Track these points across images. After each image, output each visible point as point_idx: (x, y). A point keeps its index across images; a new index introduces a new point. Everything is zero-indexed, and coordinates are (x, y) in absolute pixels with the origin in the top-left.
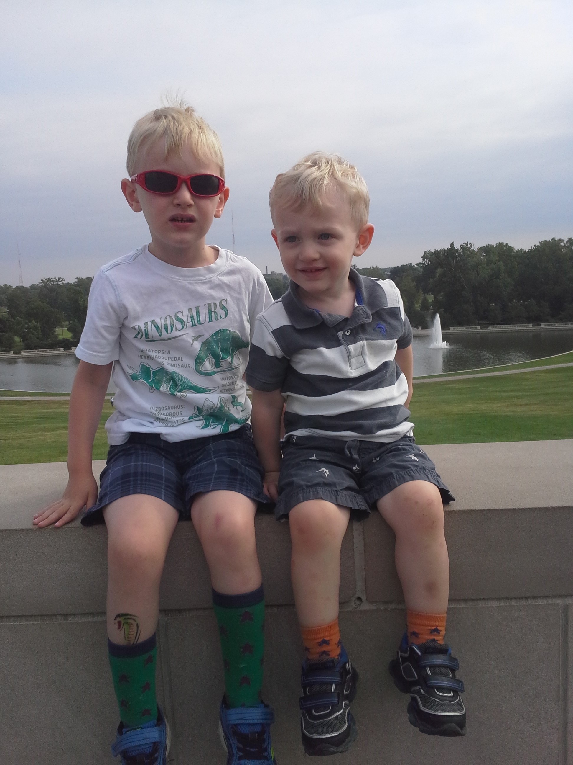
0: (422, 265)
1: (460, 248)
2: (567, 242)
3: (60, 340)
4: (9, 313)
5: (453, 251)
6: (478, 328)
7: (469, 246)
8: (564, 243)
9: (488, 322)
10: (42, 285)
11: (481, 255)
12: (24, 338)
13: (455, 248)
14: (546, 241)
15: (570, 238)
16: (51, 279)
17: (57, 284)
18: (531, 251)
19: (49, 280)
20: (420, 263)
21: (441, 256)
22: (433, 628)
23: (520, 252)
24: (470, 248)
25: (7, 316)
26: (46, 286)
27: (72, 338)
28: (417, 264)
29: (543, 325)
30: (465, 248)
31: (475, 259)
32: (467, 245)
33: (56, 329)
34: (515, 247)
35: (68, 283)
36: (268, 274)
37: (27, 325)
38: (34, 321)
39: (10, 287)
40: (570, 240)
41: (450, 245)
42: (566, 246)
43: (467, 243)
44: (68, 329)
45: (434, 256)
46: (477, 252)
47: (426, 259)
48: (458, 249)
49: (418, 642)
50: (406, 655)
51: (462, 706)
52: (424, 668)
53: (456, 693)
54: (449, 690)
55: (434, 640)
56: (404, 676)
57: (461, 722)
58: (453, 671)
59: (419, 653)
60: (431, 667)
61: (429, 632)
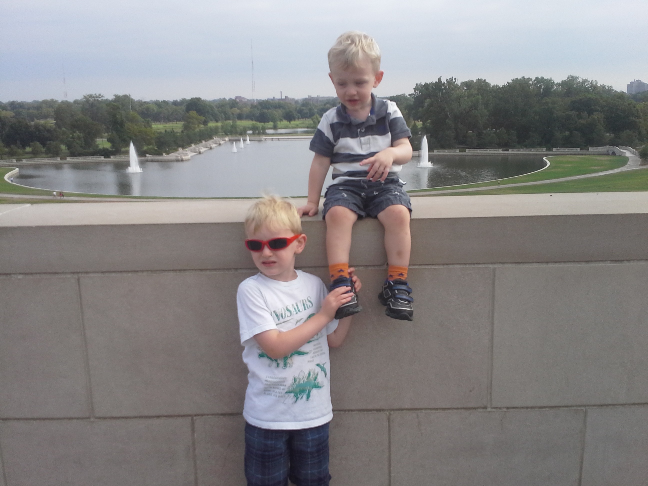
0: (413, 96)
1: (446, 82)
2: (534, 81)
3: (100, 150)
4: (56, 124)
5: (440, 84)
6: (458, 151)
7: (454, 81)
8: (532, 82)
9: (466, 147)
10: (84, 101)
11: (463, 89)
12: (69, 147)
13: (442, 82)
14: (517, 79)
15: (537, 77)
16: (93, 95)
17: (98, 100)
18: (504, 87)
19: (91, 96)
20: (412, 94)
21: (430, 88)
22: (400, 273)
23: (496, 88)
24: (454, 83)
25: (54, 127)
26: (88, 101)
27: (111, 148)
28: (409, 95)
29: (510, 150)
30: (450, 82)
31: (458, 92)
32: (452, 80)
33: (97, 140)
34: (491, 83)
35: (107, 99)
36: (282, 98)
37: (71, 136)
38: (77, 132)
39: (56, 101)
40: (537, 78)
41: (438, 79)
42: (533, 84)
43: (452, 78)
44: (107, 140)
45: (424, 88)
46: (460, 86)
47: (417, 91)
48: (444, 83)
49: (392, 279)
50: (386, 286)
51: (411, 307)
52: (395, 290)
53: (409, 302)
54: (406, 300)
55: (400, 279)
56: (385, 296)
57: (411, 313)
58: (409, 293)
59: (393, 284)
60: (398, 290)
61: (398, 275)
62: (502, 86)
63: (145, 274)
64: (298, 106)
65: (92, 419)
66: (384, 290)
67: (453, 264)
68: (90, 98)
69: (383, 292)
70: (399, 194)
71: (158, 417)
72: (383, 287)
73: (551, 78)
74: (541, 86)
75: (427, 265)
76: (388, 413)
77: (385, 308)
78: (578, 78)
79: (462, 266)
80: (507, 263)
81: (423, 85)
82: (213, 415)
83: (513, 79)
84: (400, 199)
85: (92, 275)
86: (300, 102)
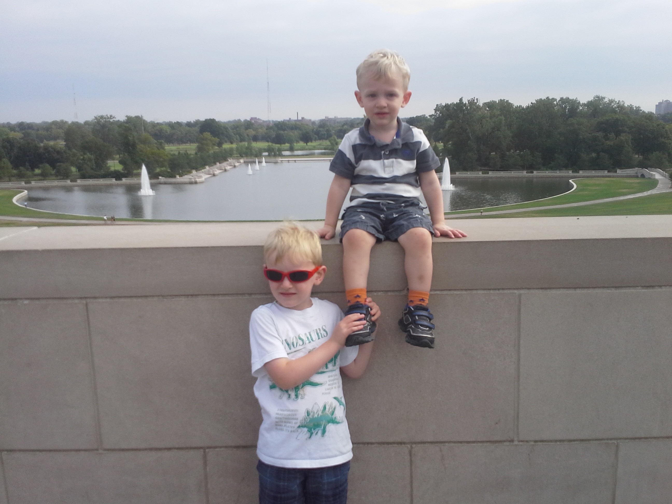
0: (434, 117)
1: (467, 103)
2: (559, 101)
3: (111, 172)
4: (66, 145)
5: (462, 105)
6: (480, 173)
7: (475, 101)
8: (557, 102)
9: (489, 169)
10: (95, 122)
11: (486, 109)
12: (80, 169)
13: (463, 102)
14: (541, 99)
15: (562, 97)
16: (104, 116)
17: (109, 121)
18: (528, 107)
19: (102, 117)
20: (432, 115)
21: (451, 109)
22: (421, 298)
23: (519, 108)
24: (476, 103)
25: (64, 148)
26: (99, 122)
27: (123, 170)
28: (430, 116)
29: (535, 172)
30: (472, 103)
31: (480, 113)
32: (474, 100)
33: (108, 161)
34: (514, 104)
35: (119, 120)
36: (299, 119)
37: (82, 157)
38: (88, 154)
39: (66, 122)
40: (562, 99)
41: (459, 99)
42: (558, 104)
43: (474, 99)
44: (119, 162)
45: (445, 109)
46: (482, 106)
47: (438, 111)
48: (466, 103)
49: (413, 305)
50: (406, 312)
51: (432, 334)
52: (415, 316)
53: (430, 328)
54: (427, 327)
55: (421, 304)
56: (405, 322)
57: (432, 340)
58: (430, 319)
59: (413, 309)
60: (418, 316)
61: (419, 300)
62: (526, 107)
63: (155, 299)
64: (315, 127)
65: (100, 451)
66: (404, 316)
67: (476, 289)
68: (101, 119)
69: (403, 317)
70: (420, 216)
71: (169, 449)
72: (403, 312)
73: (576, 98)
74: (566, 107)
75: (450, 290)
76: (409, 446)
77: (406, 334)
78: (604, 98)
79: (485, 292)
80: (534, 289)
81: (444, 106)
82: (226, 447)
83: (537, 100)
84: (421, 221)
85: (100, 300)
86: (317, 123)
